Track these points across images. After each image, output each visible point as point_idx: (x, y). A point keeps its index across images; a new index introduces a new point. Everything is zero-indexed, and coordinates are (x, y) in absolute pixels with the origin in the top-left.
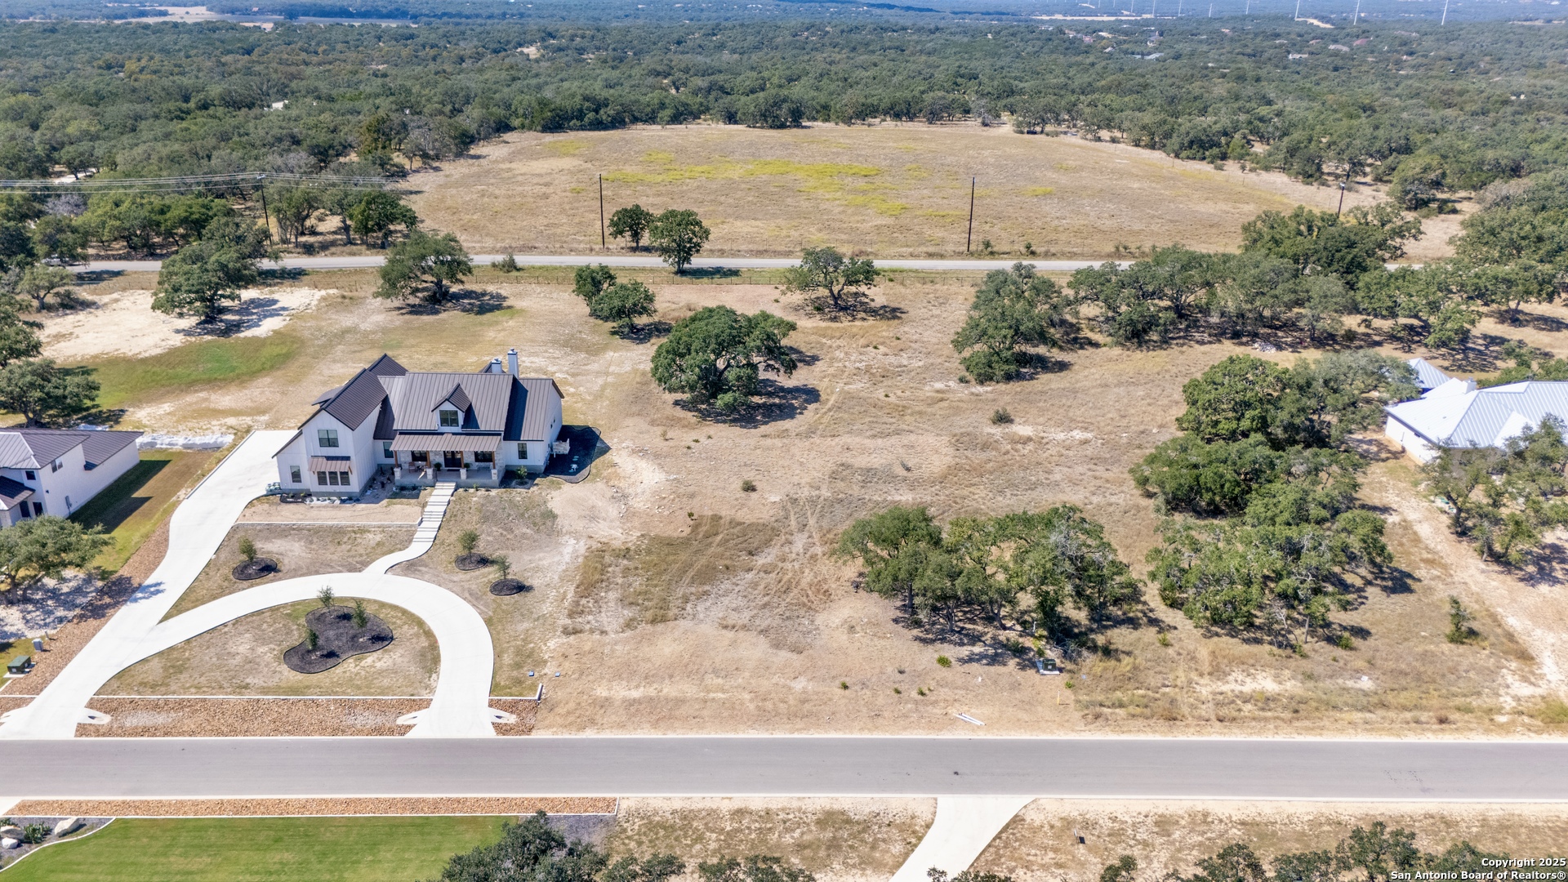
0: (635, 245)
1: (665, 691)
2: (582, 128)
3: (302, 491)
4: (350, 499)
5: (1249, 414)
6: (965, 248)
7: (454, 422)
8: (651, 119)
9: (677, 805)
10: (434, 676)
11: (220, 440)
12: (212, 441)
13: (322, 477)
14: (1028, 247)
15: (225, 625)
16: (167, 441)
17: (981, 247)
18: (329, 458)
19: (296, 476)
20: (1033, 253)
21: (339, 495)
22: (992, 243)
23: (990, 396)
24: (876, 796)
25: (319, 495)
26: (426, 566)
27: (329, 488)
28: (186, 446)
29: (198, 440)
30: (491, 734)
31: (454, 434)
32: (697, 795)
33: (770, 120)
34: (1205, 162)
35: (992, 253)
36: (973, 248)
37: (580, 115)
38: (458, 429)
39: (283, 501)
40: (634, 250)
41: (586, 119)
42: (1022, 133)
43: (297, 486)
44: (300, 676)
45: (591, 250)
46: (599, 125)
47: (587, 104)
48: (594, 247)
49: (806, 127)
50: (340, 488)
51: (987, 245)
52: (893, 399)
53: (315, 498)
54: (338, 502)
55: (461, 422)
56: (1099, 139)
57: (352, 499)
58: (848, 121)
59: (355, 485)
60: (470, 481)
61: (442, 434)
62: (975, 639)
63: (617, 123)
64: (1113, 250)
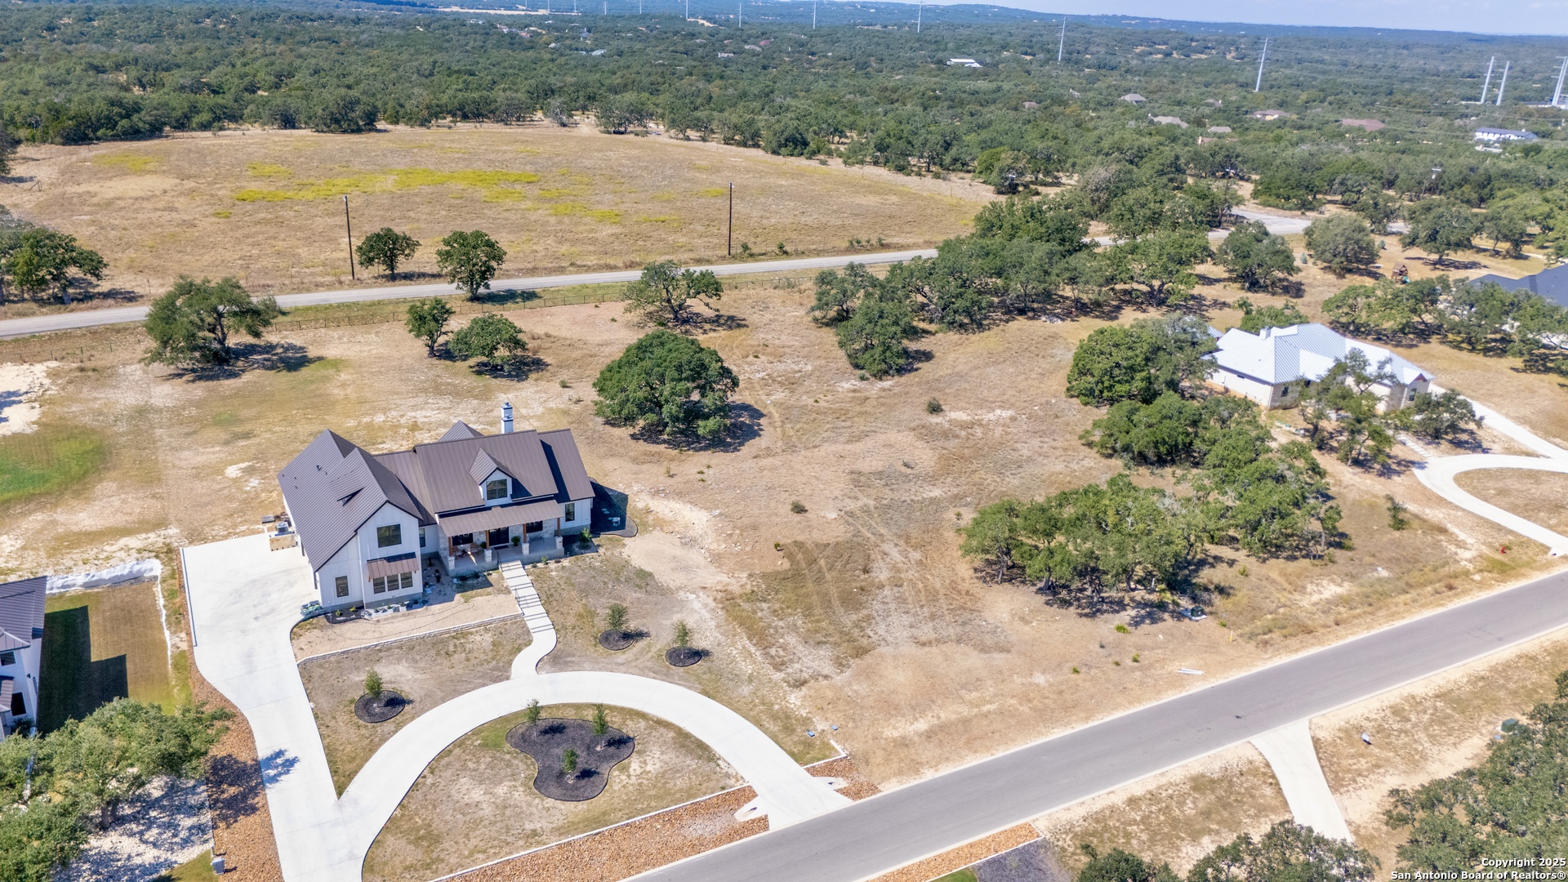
0: (388, 272)
1: (943, 715)
2: (116, 138)
3: (349, 606)
4: (416, 602)
5: (1138, 376)
6: (726, 252)
7: (503, 494)
8: (181, 125)
9: (1082, 811)
10: (720, 762)
11: (136, 568)
12: (125, 572)
13: (378, 586)
14: (781, 247)
15: (422, 776)
16: (60, 583)
17: (740, 250)
18: (390, 559)
19: (342, 587)
20: (786, 253)
21: (400, 600)
22: (750, 245)
23: (897, 390)
24: (1211, 752)
25: (376, 606)
26: (574, 656)
27: (388, 595)
28: (87, 585)
29: (106, 574)
30: (846, 802)
31: (503, 506)
32: (1087, 798)
33: (345, 126)
34: (802, 158)
35: (751, 255)
36: (733, 251)
37: (111, 123)
38: (508, 500)
39: (333, 621)
40: (393, 278)
41: (118, 127)
42: (609, 133)
43: (344, 600)
44: (582, 806)
45: (341, 283)
46: (135, 134)
47: (116, 109)
48: (343, 278)
49: (379, 131)
50: (401, 592)
51: (745, 247)
52: (822, 404)
53: (372, 611)
54: (403, 609)
55: (510, 491)
56: (688, 139)
57: (414, 603)
58: (424, 123)
59: (417, 587)
60: (534, 555)
61: (489, 508)
62: (1120, 605)
63: (154, 131)
64: (848, 244)
